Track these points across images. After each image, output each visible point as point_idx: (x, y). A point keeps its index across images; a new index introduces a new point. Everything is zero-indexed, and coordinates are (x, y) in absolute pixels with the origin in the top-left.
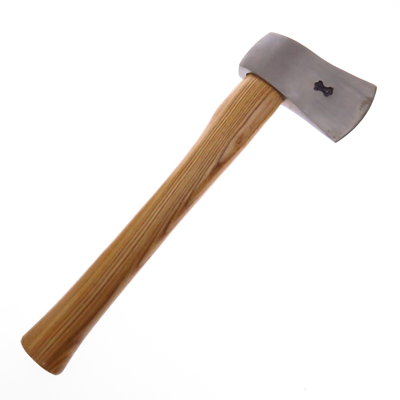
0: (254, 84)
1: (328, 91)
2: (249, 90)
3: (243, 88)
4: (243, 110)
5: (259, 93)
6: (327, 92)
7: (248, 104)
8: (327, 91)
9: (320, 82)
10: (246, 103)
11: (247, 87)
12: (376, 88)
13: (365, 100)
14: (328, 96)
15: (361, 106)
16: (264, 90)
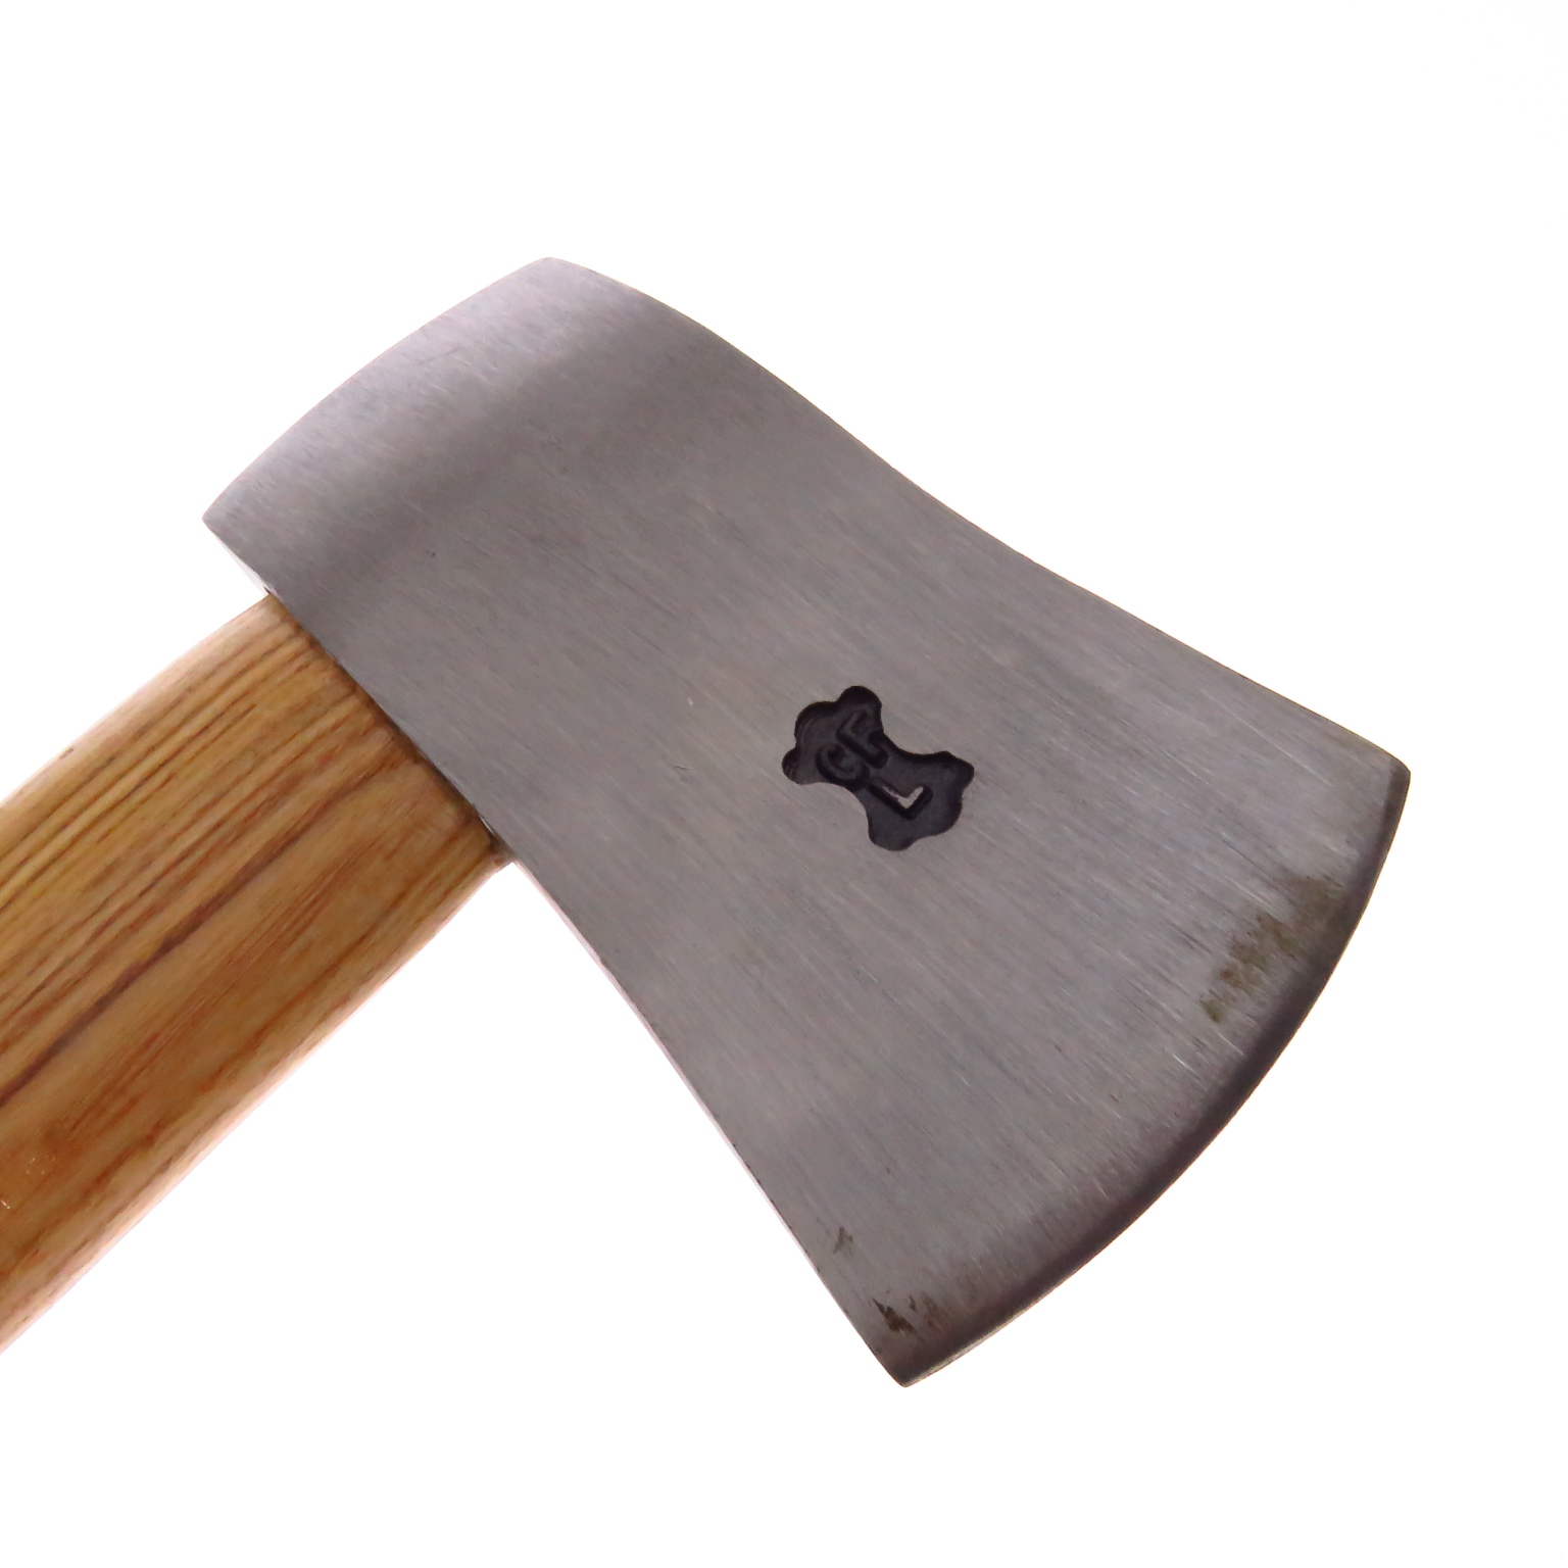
0: (245, 694)
1: (918, 791)
2: (179, 751)
3: (108, 755)
4: (35, 957)
5: (248, 787)
6: (906, 802)
7: (111, 885)
8: (906, 795)
9: (859, 696)
10: (98, 881)
11: (186, 707)
12: (1399, 780)
13: (1272, 903)
14: (905, 844)
15: (1227, 975)
16: (309, 760)
